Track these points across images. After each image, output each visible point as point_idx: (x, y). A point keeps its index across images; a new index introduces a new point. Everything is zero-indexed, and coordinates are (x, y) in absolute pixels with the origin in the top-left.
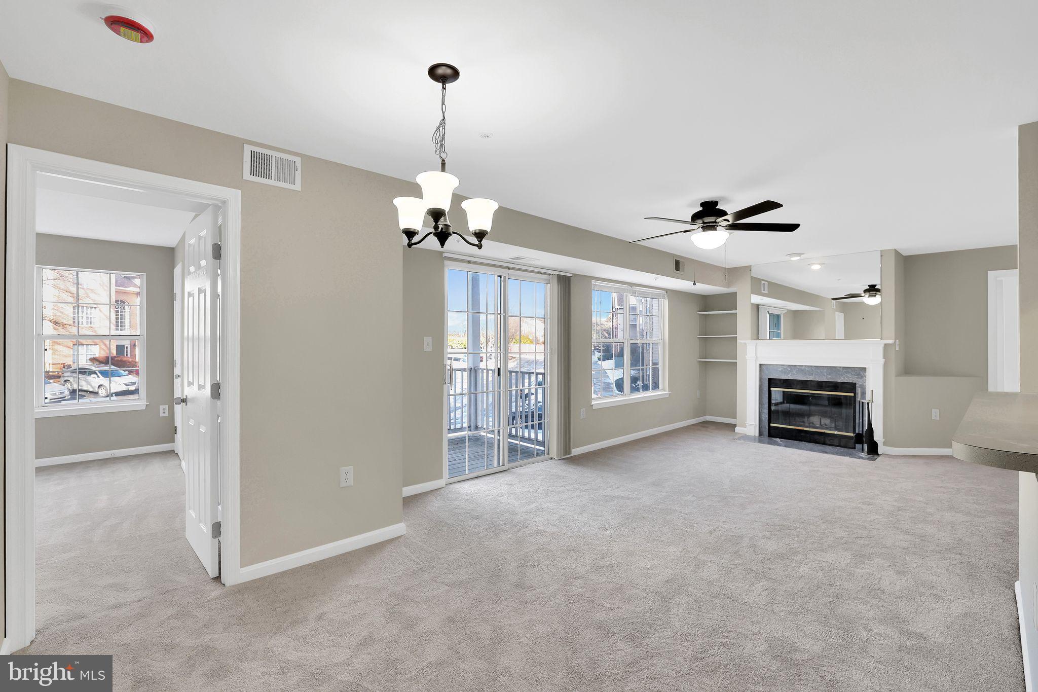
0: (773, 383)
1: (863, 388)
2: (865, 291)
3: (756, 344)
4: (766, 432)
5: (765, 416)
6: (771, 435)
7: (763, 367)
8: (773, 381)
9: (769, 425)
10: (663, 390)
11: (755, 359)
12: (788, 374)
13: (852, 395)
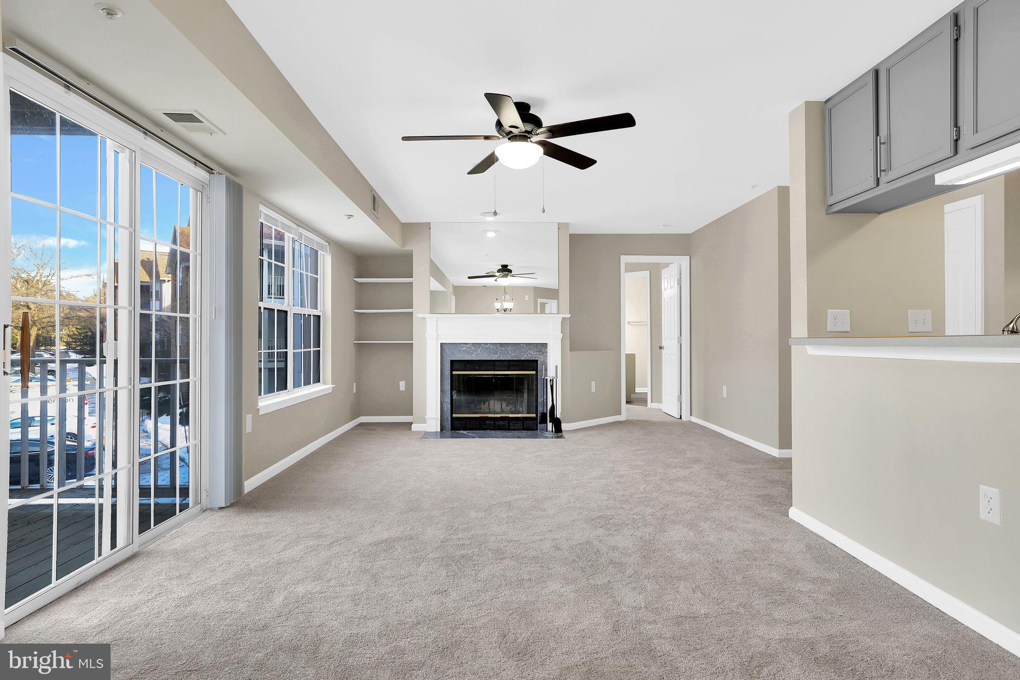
0: (456, 366)
1: (545, 364)
2: (499, 271)
3: (438, 318)
4: (448, 424)
5: (448, 406)
6: (454, 428)
7: (445, 347)
8: (455, 363)
9: (451, 415)
10: (325, 383)
11: (436, 337)
12: (472, 353)
13: (534, 372)
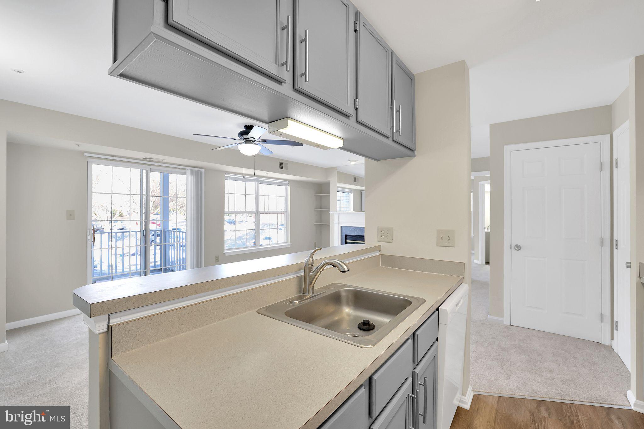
0: (348, 238)
3: (339, 214)
7: (342, 228)
8: (347, 236)
10: (287, 243)
11: (338, 223)
12: (355, 232)
